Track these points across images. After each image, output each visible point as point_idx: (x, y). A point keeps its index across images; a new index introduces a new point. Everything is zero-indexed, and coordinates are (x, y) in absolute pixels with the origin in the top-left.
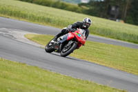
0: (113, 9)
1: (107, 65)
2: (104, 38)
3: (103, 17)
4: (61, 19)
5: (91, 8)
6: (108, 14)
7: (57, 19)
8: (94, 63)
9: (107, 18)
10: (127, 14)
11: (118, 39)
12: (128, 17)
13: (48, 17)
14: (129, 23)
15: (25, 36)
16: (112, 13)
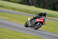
0: (30, 1)
2: (26, 13)
3: (26, 5)
4: (8, 6)
6: (28, 3)
7: (6, 6)
10: (36, 3)
11: (32, 14)
12: (36, 5)
13: (3, 5)
14: (37, 7)
16: (29, 3)
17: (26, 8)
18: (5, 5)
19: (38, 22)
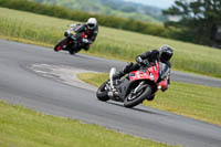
1: (210, 121)
5: (186, 29)
6: (212, 38)
7: (129, 47)
8: (188, 118)
9: (211, 46)
13: (116, 44)
15: (78, 76)
17: (206, 55)
18: (124, 46)
19: (141, 80)
